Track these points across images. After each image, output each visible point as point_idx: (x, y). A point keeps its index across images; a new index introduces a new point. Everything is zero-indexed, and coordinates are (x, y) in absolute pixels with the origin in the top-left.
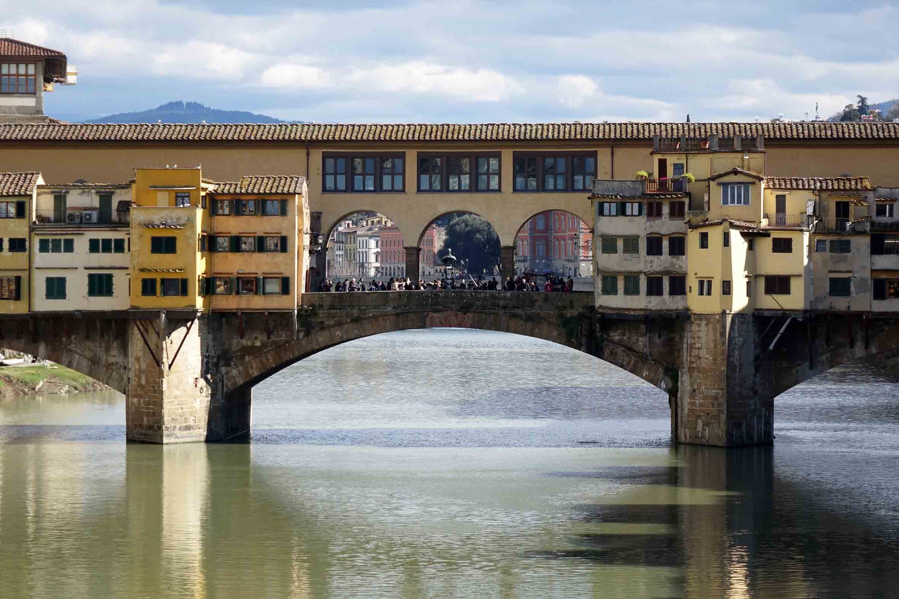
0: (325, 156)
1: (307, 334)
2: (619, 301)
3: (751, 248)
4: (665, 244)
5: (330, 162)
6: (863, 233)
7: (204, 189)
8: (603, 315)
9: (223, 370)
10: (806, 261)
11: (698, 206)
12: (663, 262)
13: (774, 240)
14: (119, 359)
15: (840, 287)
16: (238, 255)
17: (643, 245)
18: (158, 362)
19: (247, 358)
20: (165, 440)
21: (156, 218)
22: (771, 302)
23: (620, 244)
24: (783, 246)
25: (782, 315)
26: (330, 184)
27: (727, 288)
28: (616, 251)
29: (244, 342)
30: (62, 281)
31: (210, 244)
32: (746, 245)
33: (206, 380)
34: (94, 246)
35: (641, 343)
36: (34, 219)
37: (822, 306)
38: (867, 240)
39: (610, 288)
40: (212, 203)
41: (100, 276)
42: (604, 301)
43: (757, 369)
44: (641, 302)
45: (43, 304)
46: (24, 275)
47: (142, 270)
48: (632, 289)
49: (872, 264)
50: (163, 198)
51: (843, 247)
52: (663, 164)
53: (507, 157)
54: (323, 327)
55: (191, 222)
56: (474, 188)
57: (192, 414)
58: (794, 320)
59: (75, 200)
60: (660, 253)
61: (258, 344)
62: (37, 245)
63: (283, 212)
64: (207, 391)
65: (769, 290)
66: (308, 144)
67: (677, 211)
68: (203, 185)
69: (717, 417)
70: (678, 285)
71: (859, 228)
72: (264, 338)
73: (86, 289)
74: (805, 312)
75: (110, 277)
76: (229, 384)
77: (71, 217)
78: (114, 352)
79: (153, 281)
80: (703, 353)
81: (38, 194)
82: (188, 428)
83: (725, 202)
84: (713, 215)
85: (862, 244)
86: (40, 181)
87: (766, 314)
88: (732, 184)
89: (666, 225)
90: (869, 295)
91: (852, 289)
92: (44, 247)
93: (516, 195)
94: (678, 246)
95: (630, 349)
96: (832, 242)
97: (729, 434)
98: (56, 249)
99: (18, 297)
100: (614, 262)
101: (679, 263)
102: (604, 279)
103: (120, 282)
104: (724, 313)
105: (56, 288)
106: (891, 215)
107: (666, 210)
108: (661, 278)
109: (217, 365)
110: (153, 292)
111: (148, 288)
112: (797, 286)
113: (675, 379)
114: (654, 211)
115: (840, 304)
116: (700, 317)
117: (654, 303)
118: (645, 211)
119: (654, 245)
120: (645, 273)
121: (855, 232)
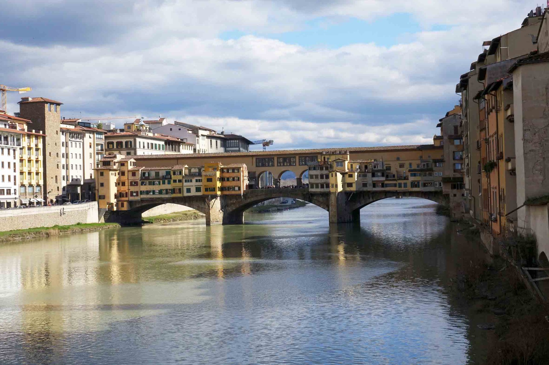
0: (256, 159)
1: (245, 199)
2: (314, 190)
3: (343, 176)
4: (324, 176)
5: (258, 160)
6: (370, 172)
7: (220, 167)
8: (311, 193)
9: (227, 208)
10: (356, 179)
11: (331, 167)
12: (324, 180)
13: (349, 175)
14: (204, 206)
15: (365, 185)
16: (228, 182)
17: (319, 177)
18: (209, 207)
19: (232, 205)
20: (211, 224)
21: (208, 174)
22: (348, 189)
23: (314, 177)
24: (351, 176)
25: (351, 192)
26: (258, 165)
27: (336, 186)
28: (313, 178)
29: (232, 202)
30: (190, 189)
31: (222, 179)
32: (342, 176)
33: (222, 211)
34: (197, 181)
35: (321, 199)
36: (184, 175)
37: (361, 190)
38: (371, 174)
39: (312, 187)
40: (222, 170)
41: (198, 187)
42: (311, 190)
43: (346, 205)
44: (319, 190)
45: (186, 194)
46: (182, 188)
47: (205, 186)
48: (317, 187)
49: (372, 179)
50: (210, 169)
51: (365, 176)
52: (324, 158)
53: (297, 157)
54: (249, 198)
55: (215, 175)
56: (290, 165)
57: (219, 218)
58: (354, 193)
59: (193, 170)
60: (323, 178)
61: (234, 202)
62: (184, 181)
63: (238, 172)
64: (222, 213)
65: (348, 186)
66: (252, 156)
67: (327, 169)
68: (219, 166)
69: (335, 216)
70: (328, 186)
71: (369, 171)
72: (236, 201)
73: (195, 190)
74: (356, 191)
75: (200, 188)
76: (228, 211)
77: (192, 174)
78: (203, 205)
79: (207, 188)
80: (333, 201)
81: (185, 170)
82: (217, 221)
83: (337, 166)
84: (334, 169)
85: (370, 175)
86: (186, 166)
87: (347, 192)
88: (339, 162)
89: (325, 172)
90: (372, 187)
91: (368, 185)
92: (186, 181)
93: (300, 166)
94: (327, 177)
95: (319, 201)
96: (363, 175)
97: (338, 220)
98: (188, 182)
99: (180, 193)
100: (313, 181)
101: (327, 181)
102: (311, 185)
103: (202, 189)
104: (336, 192)
105: (189, 190)
106: (377, 168)
107: (324, 168)
108: (324, 185)
109: (225, 207)
110: (207, 191)
111: (206, 190)
112: (354, 185)
113: (329, 208)
114: (322, 169)
115: (365, 189)
116: (332, 193)
117: (322, 190)
118: (319, 169)
119: (322, 177)
120: (320, 183)
121: (368, 172)
